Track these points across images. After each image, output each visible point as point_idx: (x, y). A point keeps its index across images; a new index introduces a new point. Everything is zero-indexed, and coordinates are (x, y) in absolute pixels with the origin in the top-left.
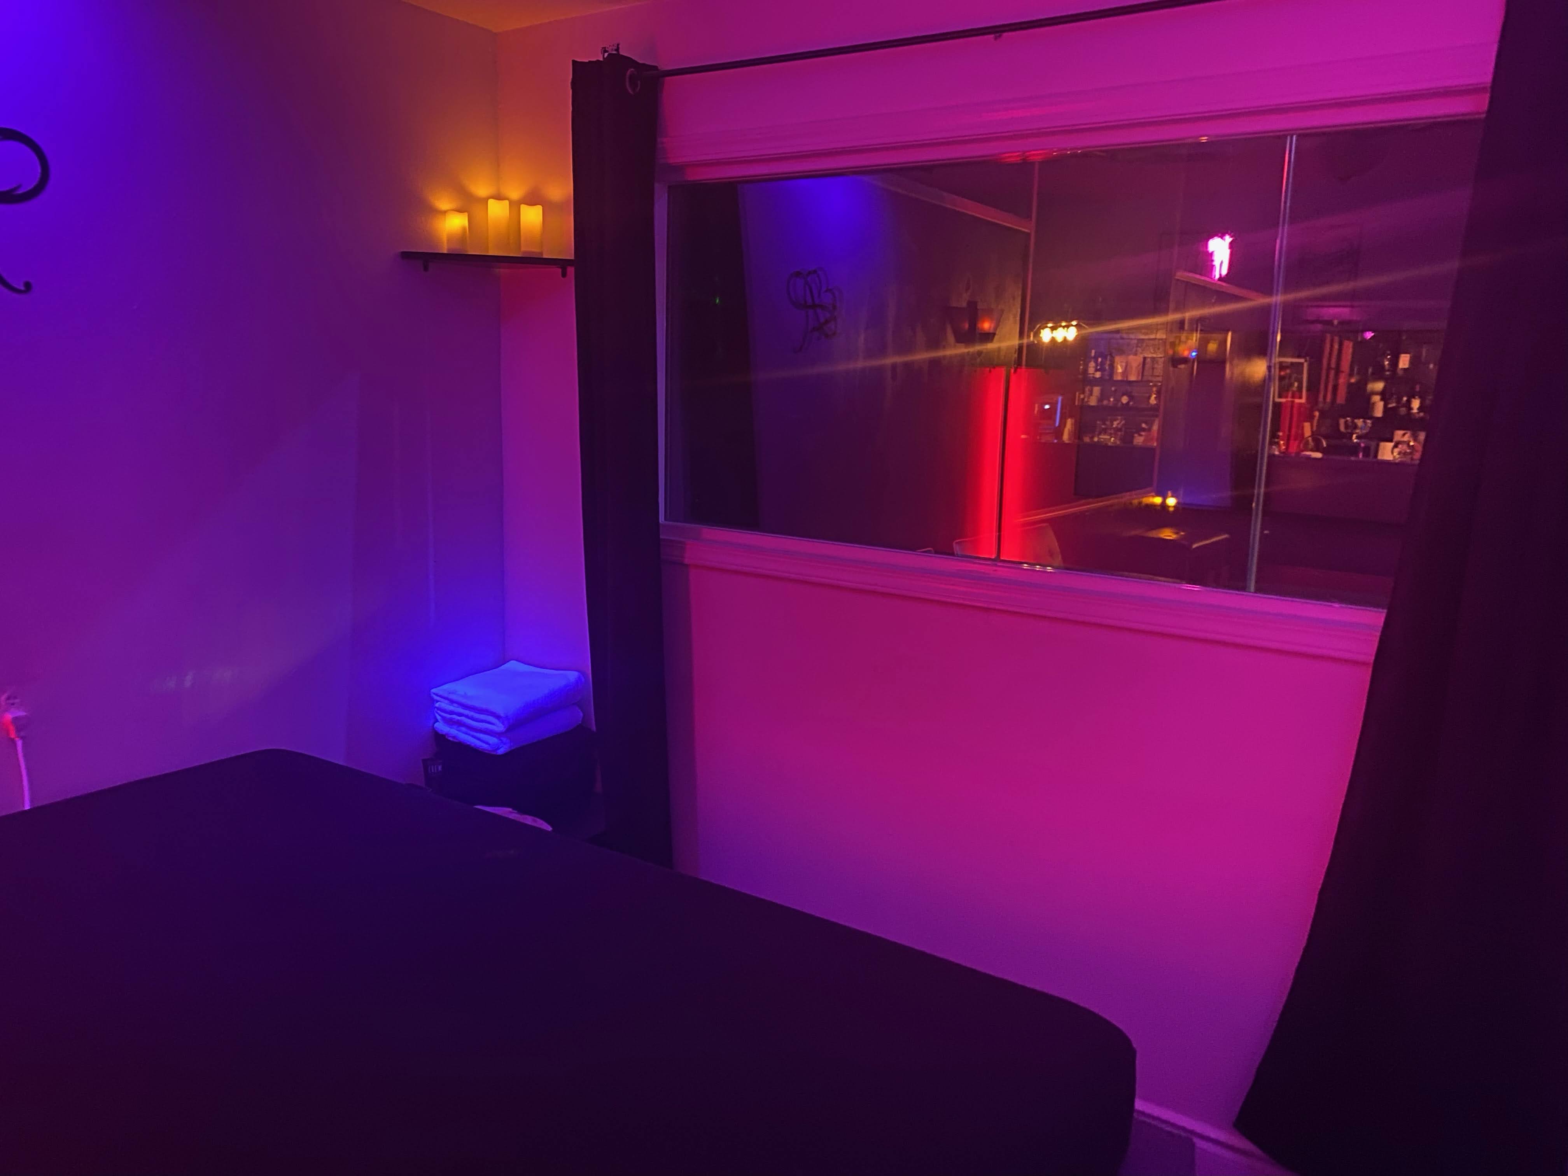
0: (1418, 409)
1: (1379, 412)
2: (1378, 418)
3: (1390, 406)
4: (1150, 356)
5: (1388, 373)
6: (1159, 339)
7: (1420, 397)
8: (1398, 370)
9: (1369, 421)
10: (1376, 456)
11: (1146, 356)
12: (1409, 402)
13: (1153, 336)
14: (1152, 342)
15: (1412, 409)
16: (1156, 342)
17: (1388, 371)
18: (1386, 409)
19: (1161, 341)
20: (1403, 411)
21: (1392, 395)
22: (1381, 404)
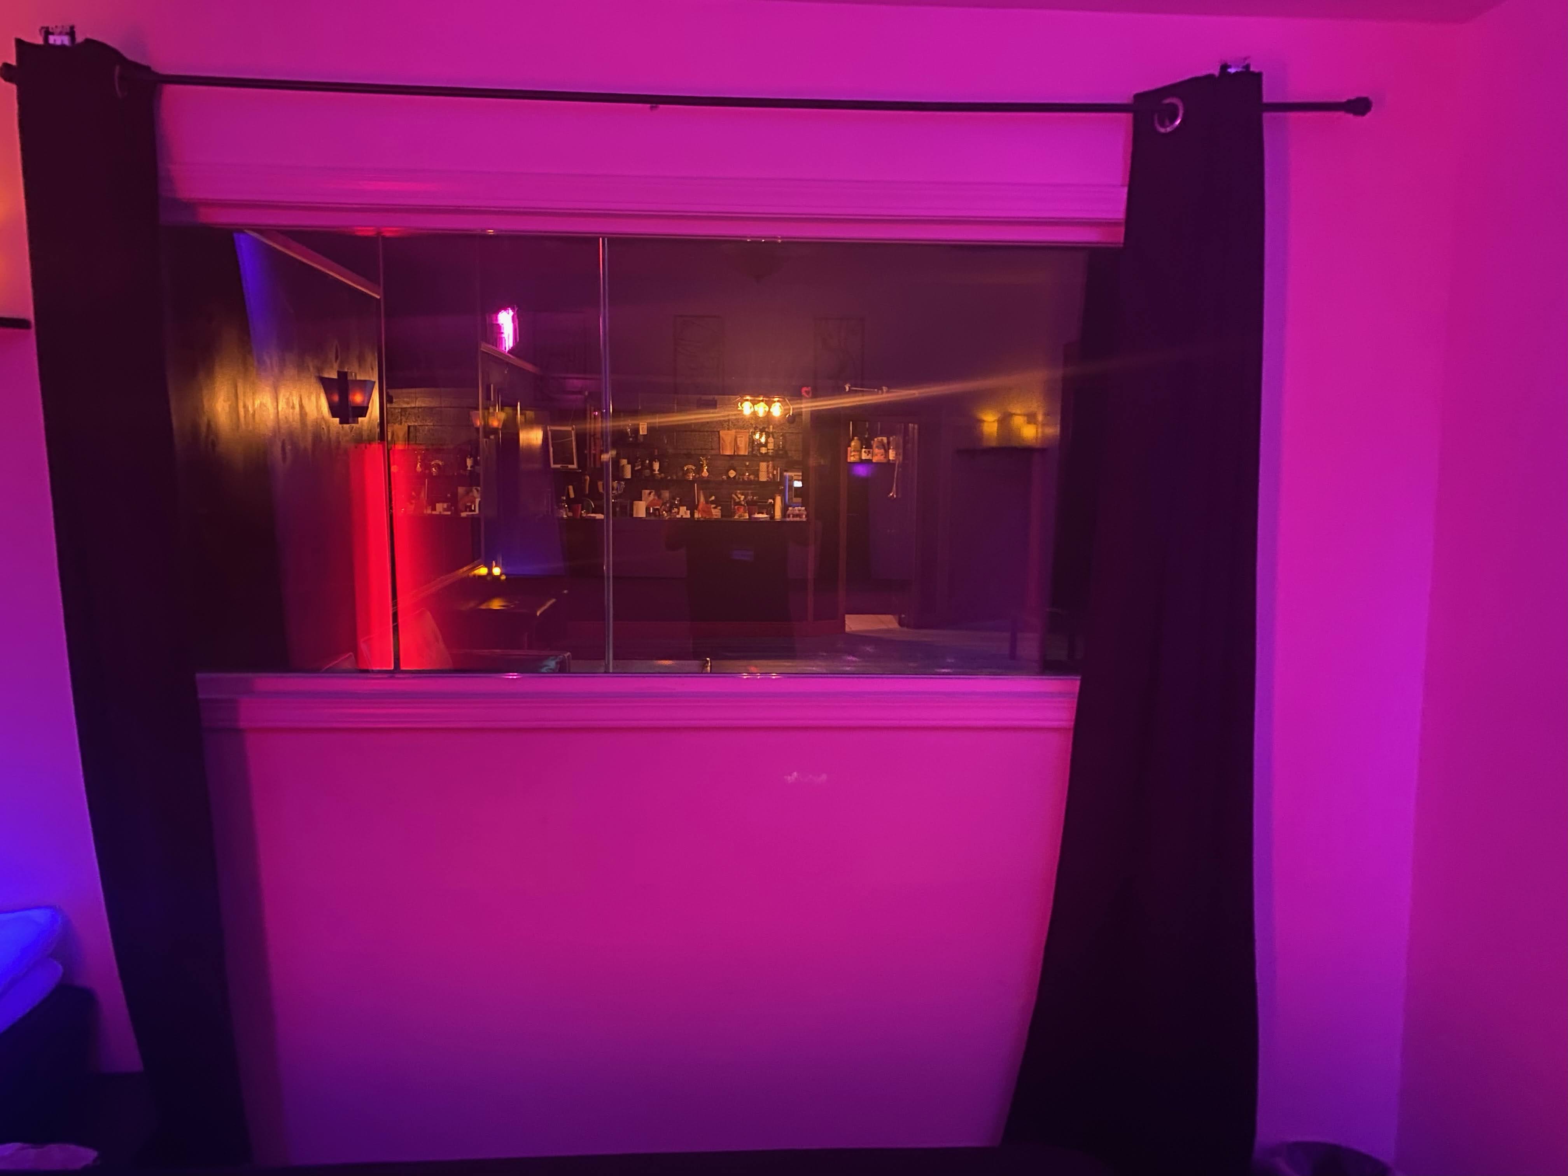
0: (658, 470)
1: (628, 475)
2: (628, 479)
3: (636, 468)
4: (413, 424)
5: (631, 439)
6: (418, 408)
7: (659, 460)
8: (639, 437)
9: (623, 483)
10: (632, 515)
11: (410, 424)
12: (651, 465)
13: (413, 405)
14: (413, 410)
15: (654, 471)
16: (416, 411)
17: (631, 437)
18: (633, 471)
19: (420, 410)
20: (647, 472)
21: (637, 458)
22: (629, 466)
